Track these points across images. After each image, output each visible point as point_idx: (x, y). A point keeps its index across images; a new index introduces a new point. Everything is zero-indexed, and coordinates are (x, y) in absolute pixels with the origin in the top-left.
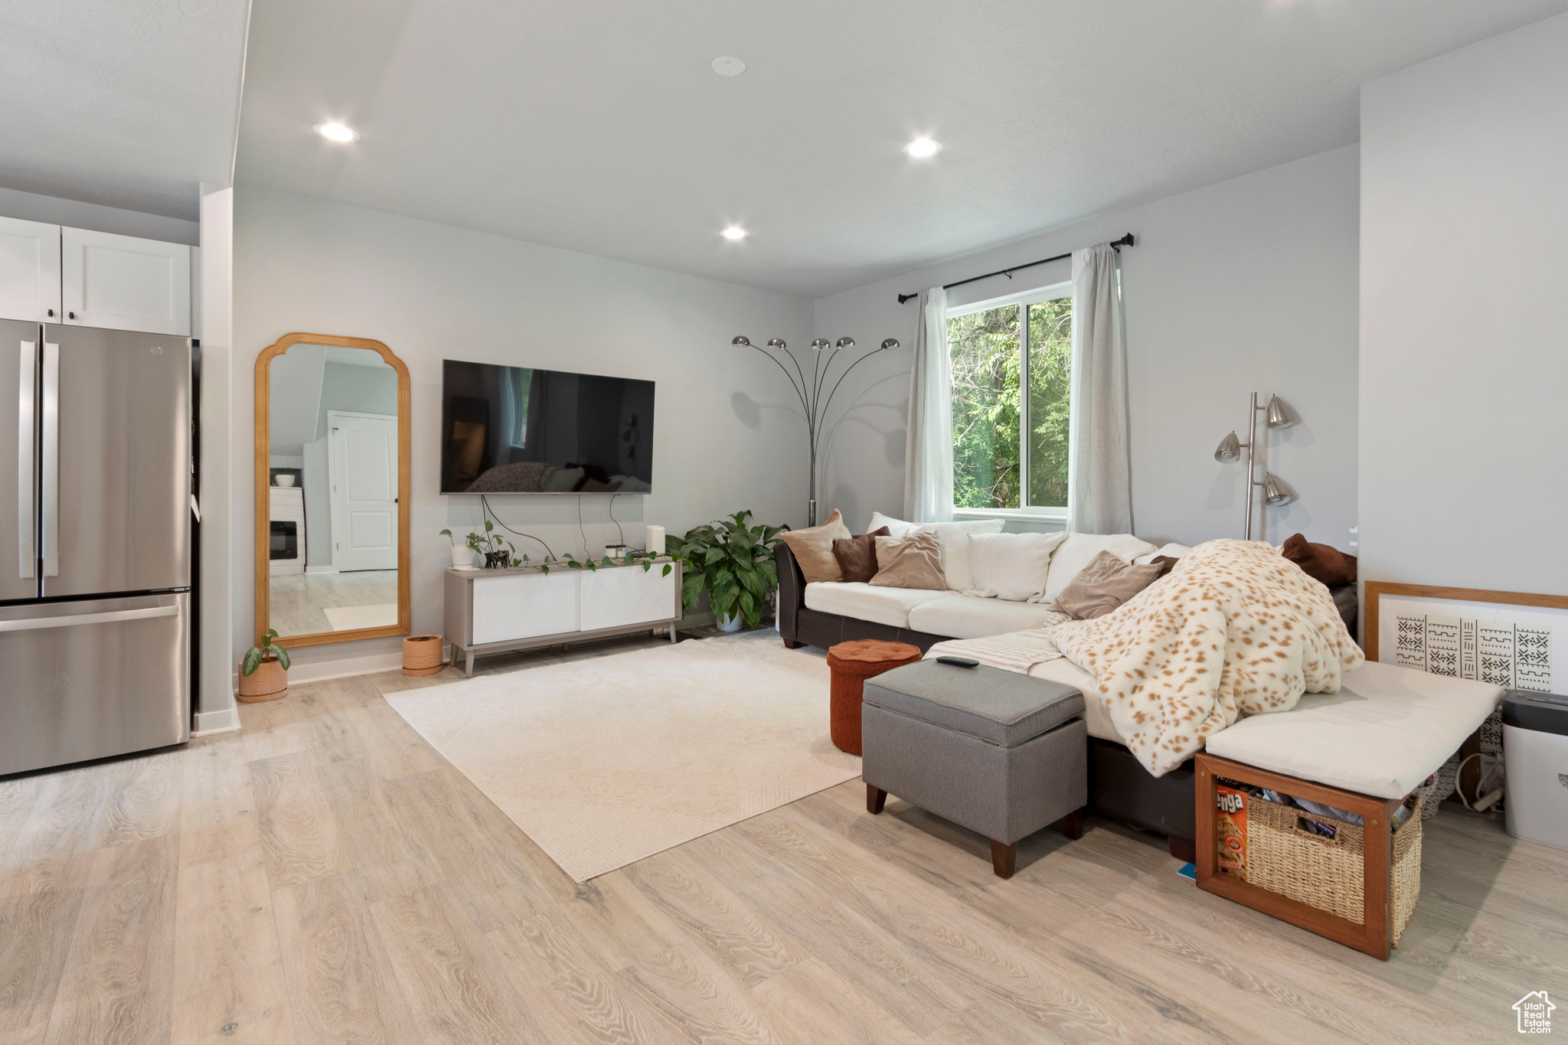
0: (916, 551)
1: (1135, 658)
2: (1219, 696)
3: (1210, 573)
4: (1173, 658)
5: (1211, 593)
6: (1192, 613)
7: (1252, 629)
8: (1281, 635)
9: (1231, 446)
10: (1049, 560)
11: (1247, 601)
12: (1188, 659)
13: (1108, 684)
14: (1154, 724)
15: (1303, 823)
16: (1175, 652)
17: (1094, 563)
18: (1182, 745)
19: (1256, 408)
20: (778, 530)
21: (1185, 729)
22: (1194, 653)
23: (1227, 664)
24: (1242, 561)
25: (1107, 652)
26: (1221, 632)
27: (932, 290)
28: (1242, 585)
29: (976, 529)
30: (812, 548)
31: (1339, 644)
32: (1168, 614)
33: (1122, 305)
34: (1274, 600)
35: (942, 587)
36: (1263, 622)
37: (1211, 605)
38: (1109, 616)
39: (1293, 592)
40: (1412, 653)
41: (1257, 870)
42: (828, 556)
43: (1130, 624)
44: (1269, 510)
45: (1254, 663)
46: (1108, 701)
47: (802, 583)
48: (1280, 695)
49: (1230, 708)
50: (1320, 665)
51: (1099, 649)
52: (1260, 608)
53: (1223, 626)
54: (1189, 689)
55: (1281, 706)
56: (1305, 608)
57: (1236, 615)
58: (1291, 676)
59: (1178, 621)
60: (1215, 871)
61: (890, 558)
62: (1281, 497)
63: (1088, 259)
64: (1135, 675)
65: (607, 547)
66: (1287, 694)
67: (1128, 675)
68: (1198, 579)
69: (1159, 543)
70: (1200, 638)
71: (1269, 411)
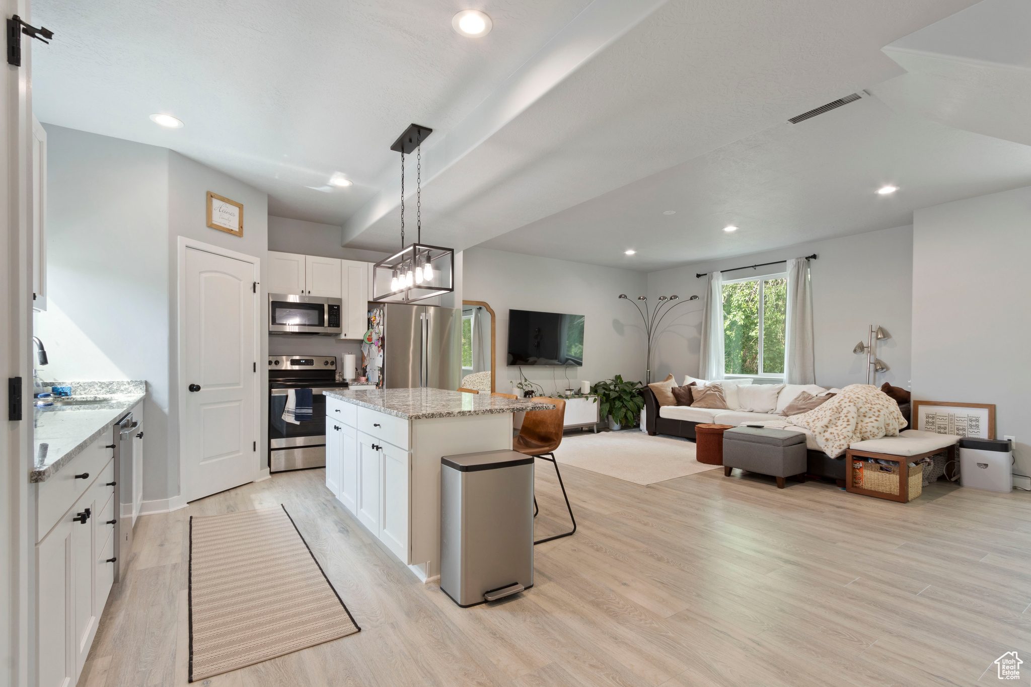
0: (712, 392)
1: (825, 421)
2: (854, 433)
3: (852, 394)
4: (838, 421)
5: (852, 401)
6: (845, 407)
7: (866, 412)
8: (876, 414)
9: (861, 348)
10: (777, 395)
11: (865, 403)
12: (844, 422)
13: (815, 430)
14: (832, 441)
15: (882, 469)
16: (839, 420)
17: (800, 396)
18: (842, 447)
19: (872, 331)
20: (637, 384)
21: (843, 442)
22: (846, 419)
23: (857, 423)
24: (863, 391)
25: (813, 421)
26: (855, 413)
27: (714, 273)
28: (863, 398)
29: (740, 382)
30: (664, 391)
31: (898, 418)
32: (836, 408)
33: (810, 283)
34: (875, 403)
35: (725, 408)
36: (870, 410)
37: (852, 404)
38: (813, 411)
39: (882, 401)
40: (931, 427)
41: (867, 485)
42: (670, 394)
43: (821, 413)
44: (877, 374)
45: (867, 423)
46: (815, 435)
47: (658, 407)
48: (876, 433)
49: (858, 437)
50: (891, 425)
51: (810, 421)
52: (869, 405)
53: (856, 411)
54: (844, 430)
55: (876, 437)
56: (886, 406)
57: (861, 408)
58: (880, 427)
59: (840, 410)
60: (853, 486)
61: (699, 396)
62: (882, 369)
63: (794, 263)
64: (825, 427)
65: (566, 390)
66: (878, 433)
67: (822, 427)
68: (847, 396)
69: (828, 389)
70: (848, 415)
71: (877, 333)
